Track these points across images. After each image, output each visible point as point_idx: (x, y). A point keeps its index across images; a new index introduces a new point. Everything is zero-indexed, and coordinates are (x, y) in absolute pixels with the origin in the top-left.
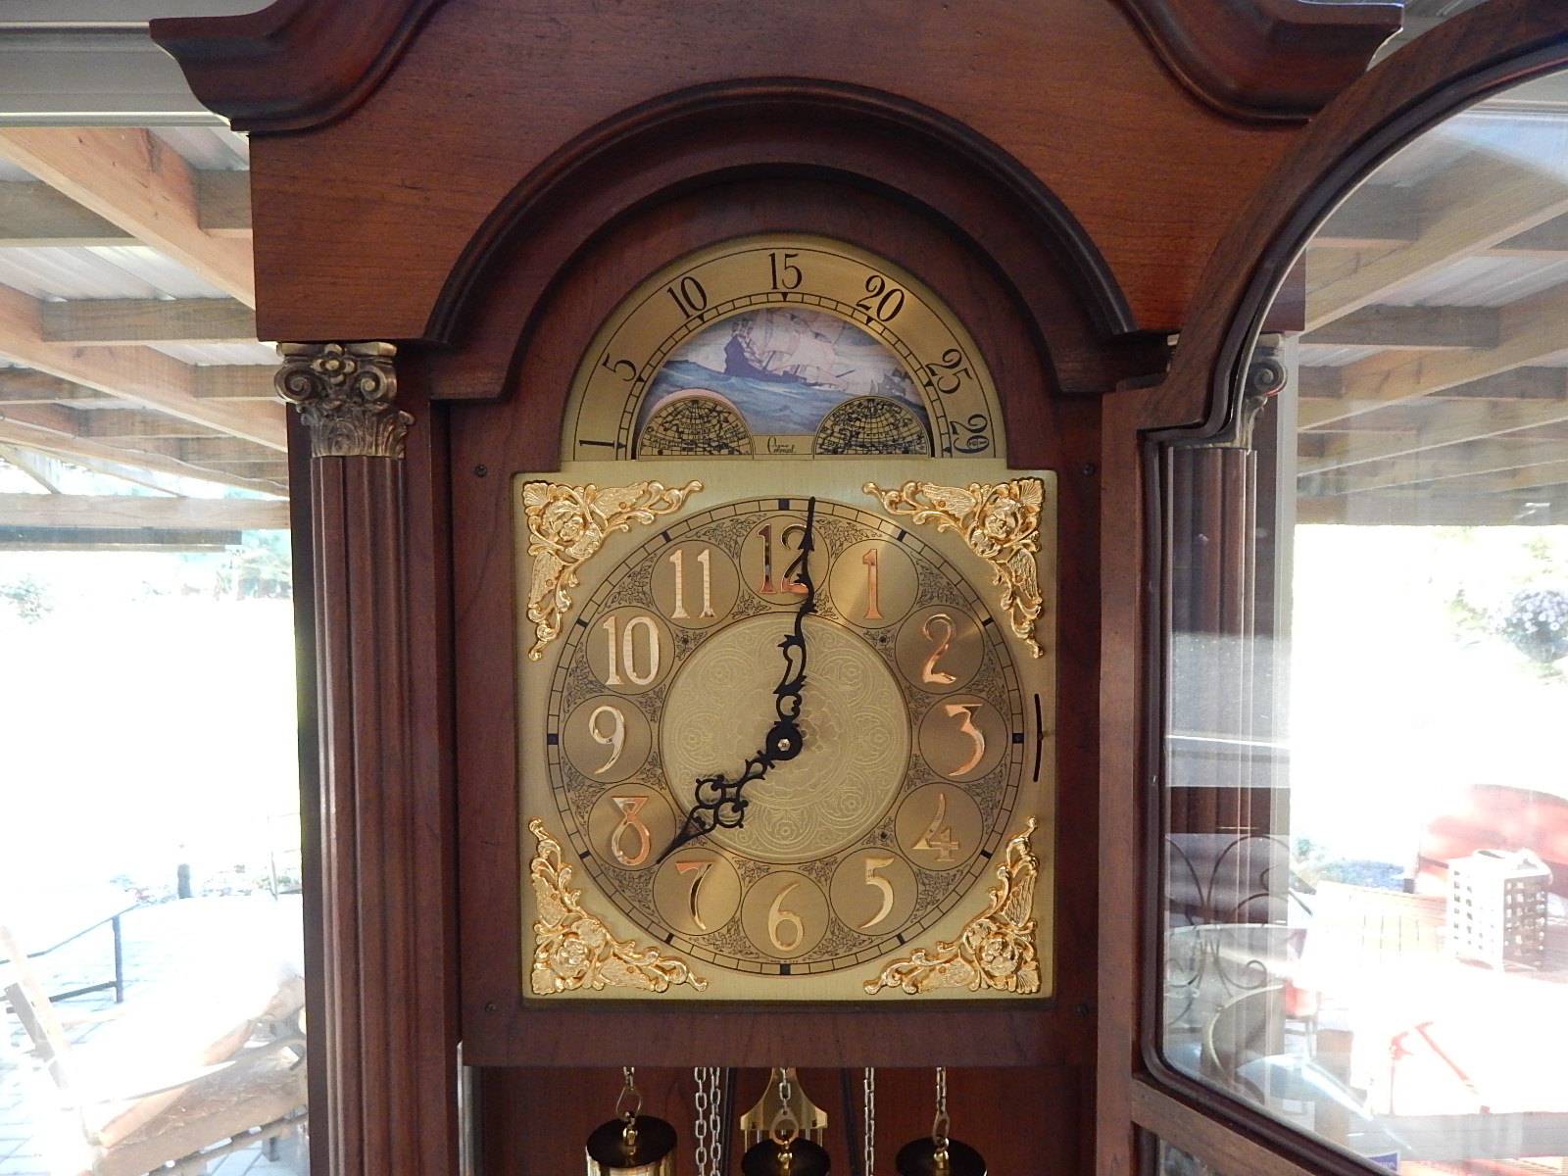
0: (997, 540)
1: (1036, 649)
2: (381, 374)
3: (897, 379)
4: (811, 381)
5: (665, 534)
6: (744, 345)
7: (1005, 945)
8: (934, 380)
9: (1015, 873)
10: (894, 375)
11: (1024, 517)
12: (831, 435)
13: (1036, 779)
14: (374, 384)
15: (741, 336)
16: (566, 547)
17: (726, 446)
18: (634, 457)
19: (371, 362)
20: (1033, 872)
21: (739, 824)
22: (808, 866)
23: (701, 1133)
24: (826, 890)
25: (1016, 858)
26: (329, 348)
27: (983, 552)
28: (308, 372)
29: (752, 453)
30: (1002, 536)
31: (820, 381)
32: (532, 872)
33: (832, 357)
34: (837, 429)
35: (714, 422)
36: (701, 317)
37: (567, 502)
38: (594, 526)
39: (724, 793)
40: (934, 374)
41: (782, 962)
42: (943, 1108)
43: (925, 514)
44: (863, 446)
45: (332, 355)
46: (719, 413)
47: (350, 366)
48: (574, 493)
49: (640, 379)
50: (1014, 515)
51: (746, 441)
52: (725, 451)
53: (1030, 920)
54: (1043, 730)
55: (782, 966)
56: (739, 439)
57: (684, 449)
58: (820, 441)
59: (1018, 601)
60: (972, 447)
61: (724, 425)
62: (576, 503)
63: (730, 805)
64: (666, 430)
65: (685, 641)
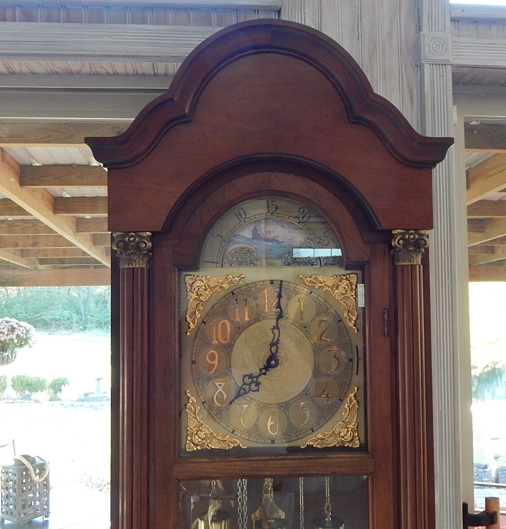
0: (342, 293)
1: (356, 330)
2: (147, 242)
3: (308, 241)
4: (280, 241)
5: (232, 292)
6: (258, 230)
7: (348, 431)
8: (321, 241)
9: (350, 407)
10: (308, 239)
11: (351, 286)
12: (288, 259)
13: (357, 374)
14: (145, 245)
15: (257, 226)
16: (199, 297)
17: (253, 263)
18: (222, 267)
19: (144, 238)
20: (357, 406)
21: (258, 390)
22: (280, 405)
23: (240, 512)
24: (287, 413)
25: (351, 401)
26: (131, 234)
27: (338, 298)
28: (124, 241)
29: (261, 265)
30: (344, 292)
31: (283, 241)
32: (186, 409)
33: (287, 233)
34: (289, 257)
35: (249, 255)
36: (244, 221)
37: (200, 282)
38: (209, 290)
39: (252, 380)
40: (321, 239)
41: (272, 439)
42: (329, 501)
43: (318, 285)
44: (298, 263)
45: (132, 236)
46: (251, 252)
47: (137, 239)
48: (202, 279)
49: (224, 241)
50: (347, 285)
51: (259, 261)
52: (252, 265)
53: (356, 422)
54: (359, 357)
55: (272, 440)
56: (257, 261)
57: (239, 264)
58: (284, 261)
59: (350, 314)
60: (334, 263)
61: (252, 256)
62: (203, 282)
63: (254, 384)
64: (233, 258)
65: (239, 328)
